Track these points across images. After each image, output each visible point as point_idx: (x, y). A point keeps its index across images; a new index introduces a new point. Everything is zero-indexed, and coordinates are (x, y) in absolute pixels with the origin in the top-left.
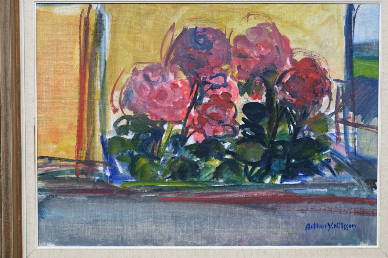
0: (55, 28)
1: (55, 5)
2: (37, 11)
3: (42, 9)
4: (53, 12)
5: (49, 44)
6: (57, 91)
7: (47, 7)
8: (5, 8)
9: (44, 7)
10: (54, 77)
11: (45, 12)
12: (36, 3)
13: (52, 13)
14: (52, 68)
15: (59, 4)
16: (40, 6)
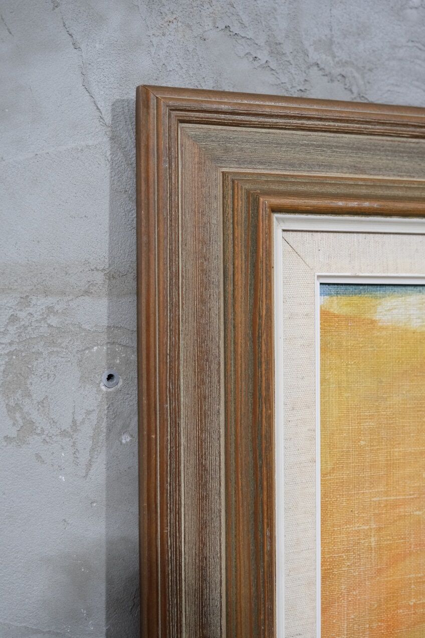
0: (381, 382)
1: (379, 292)
2: (326, 316)
3: (340, 305)
4: (377, 317)
5: (362, 443)
6: (388, 627)
7: (355, 299)
8: (203, 302)
9: (344, 300)
10: (379, 571)
11: (348, 319)
12: (321, 284)
13: (373, 322)
14: (373, 539)
15: (396, 289)
16: (330, 295)
